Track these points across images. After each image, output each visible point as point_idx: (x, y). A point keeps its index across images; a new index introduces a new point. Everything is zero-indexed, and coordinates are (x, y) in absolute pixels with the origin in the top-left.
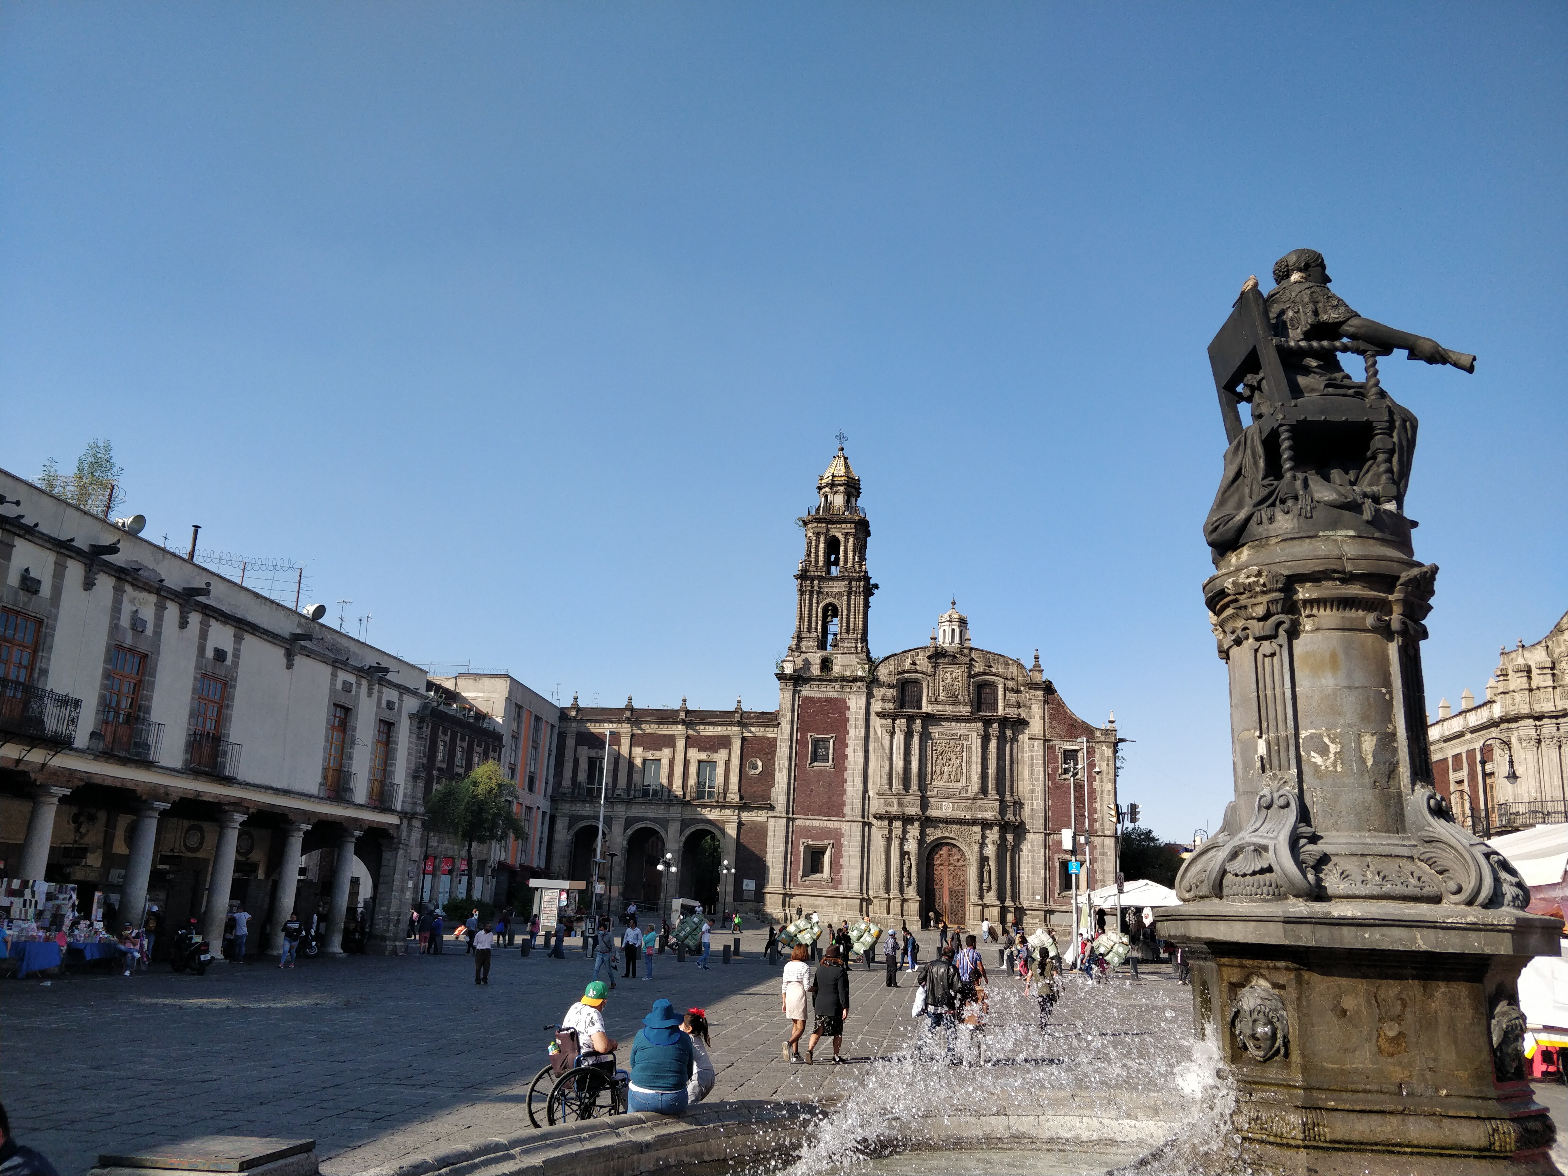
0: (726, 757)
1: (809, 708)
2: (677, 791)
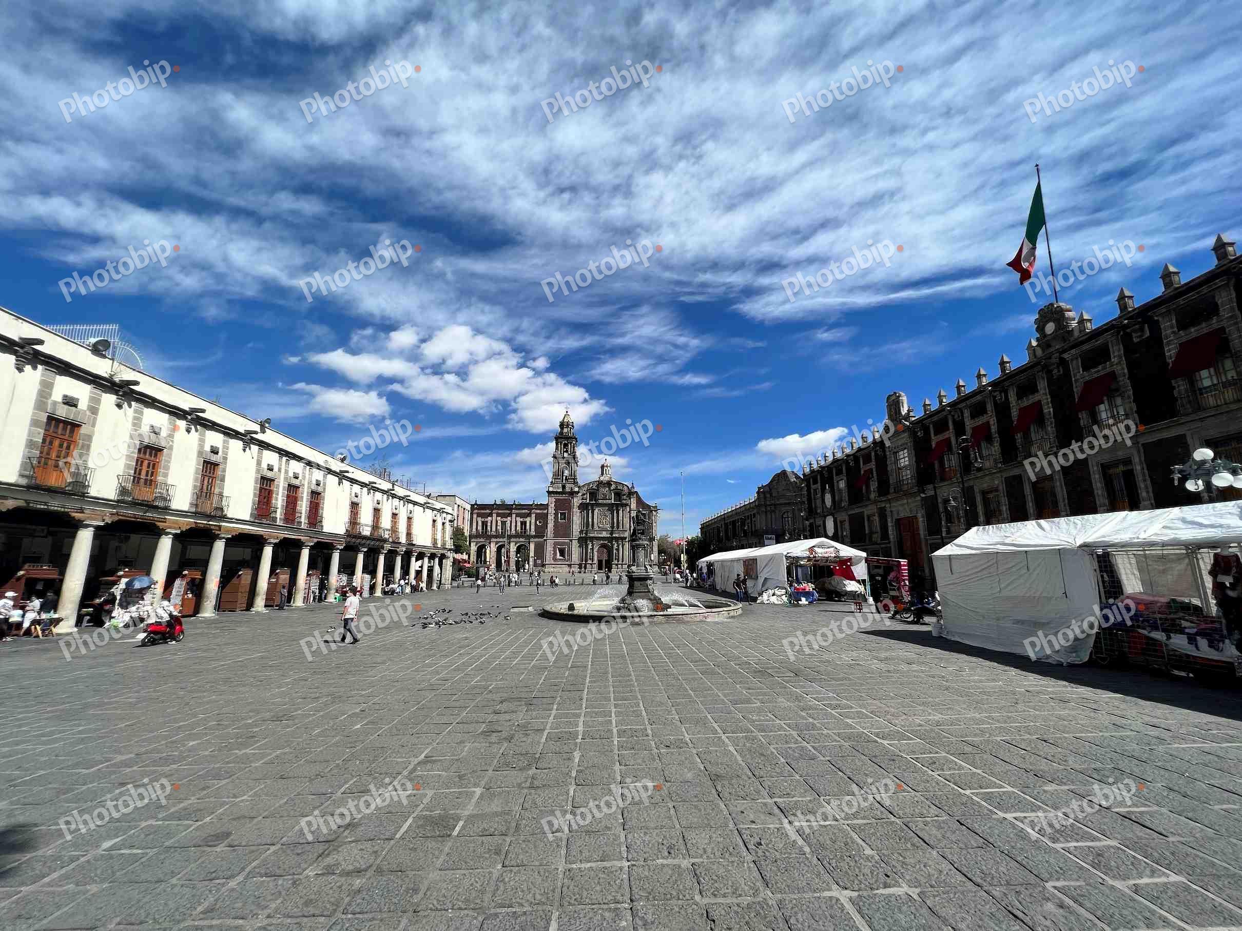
0: (530, 520)
1: (558, 502)
2: (513, 532)
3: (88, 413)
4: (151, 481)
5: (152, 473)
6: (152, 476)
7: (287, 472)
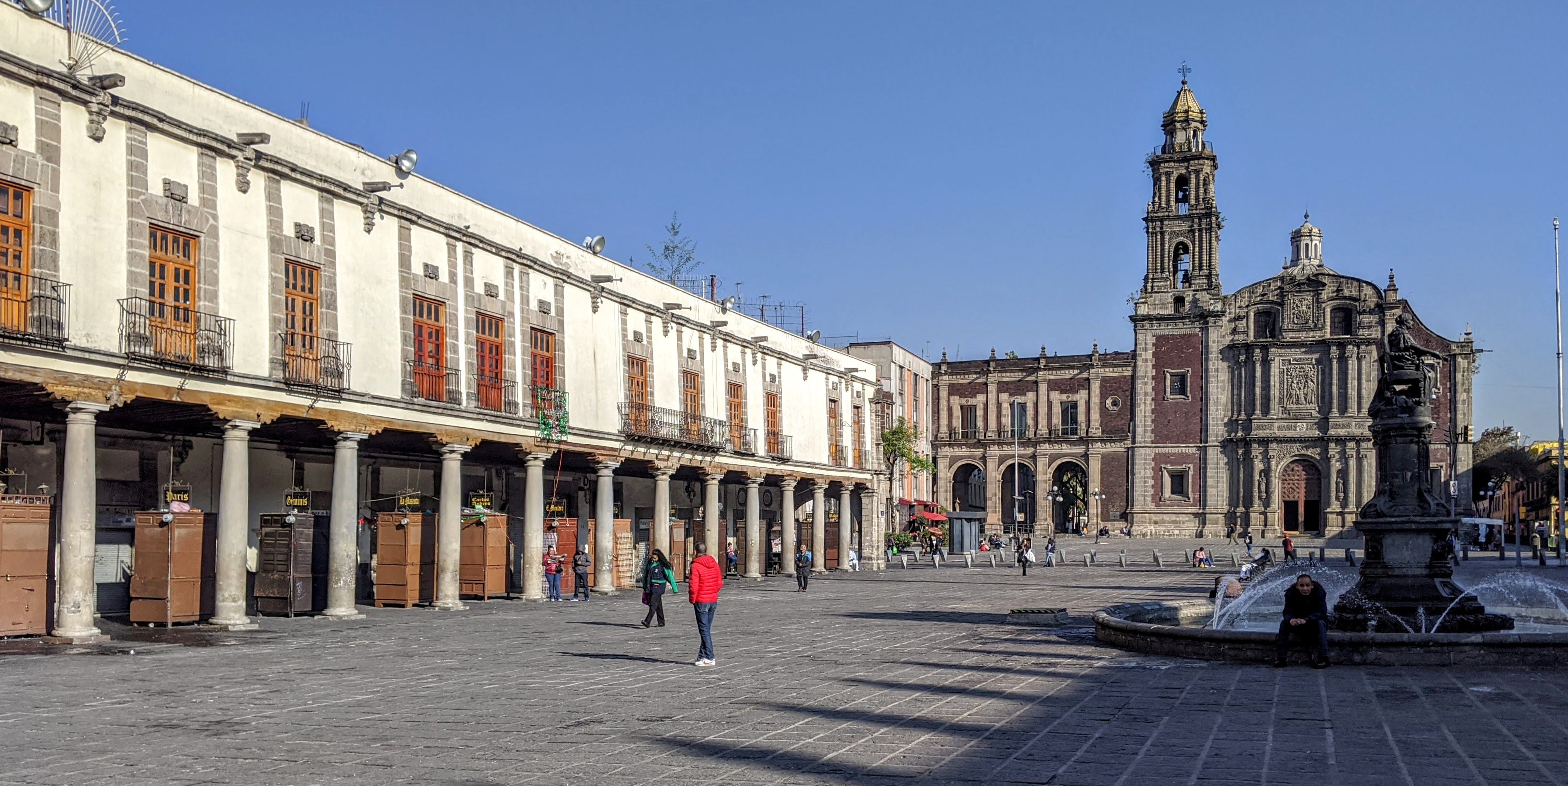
0: (1086, 397)
1: (1163, 345)
2: (1043, 430)
3: (40, 159)
4: (186, 310)
5: (186, 291)
6: (186, 299)
7: (469, 282)
